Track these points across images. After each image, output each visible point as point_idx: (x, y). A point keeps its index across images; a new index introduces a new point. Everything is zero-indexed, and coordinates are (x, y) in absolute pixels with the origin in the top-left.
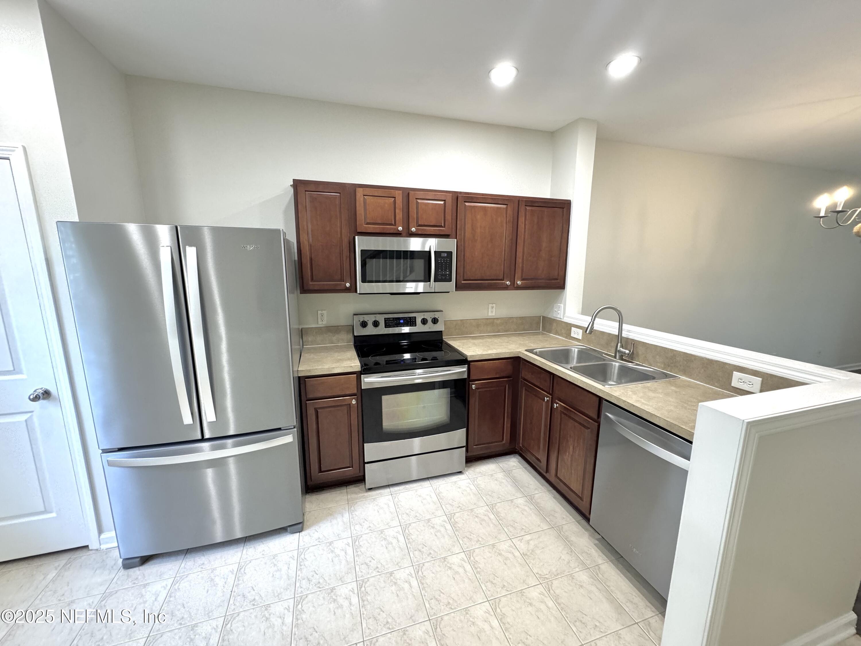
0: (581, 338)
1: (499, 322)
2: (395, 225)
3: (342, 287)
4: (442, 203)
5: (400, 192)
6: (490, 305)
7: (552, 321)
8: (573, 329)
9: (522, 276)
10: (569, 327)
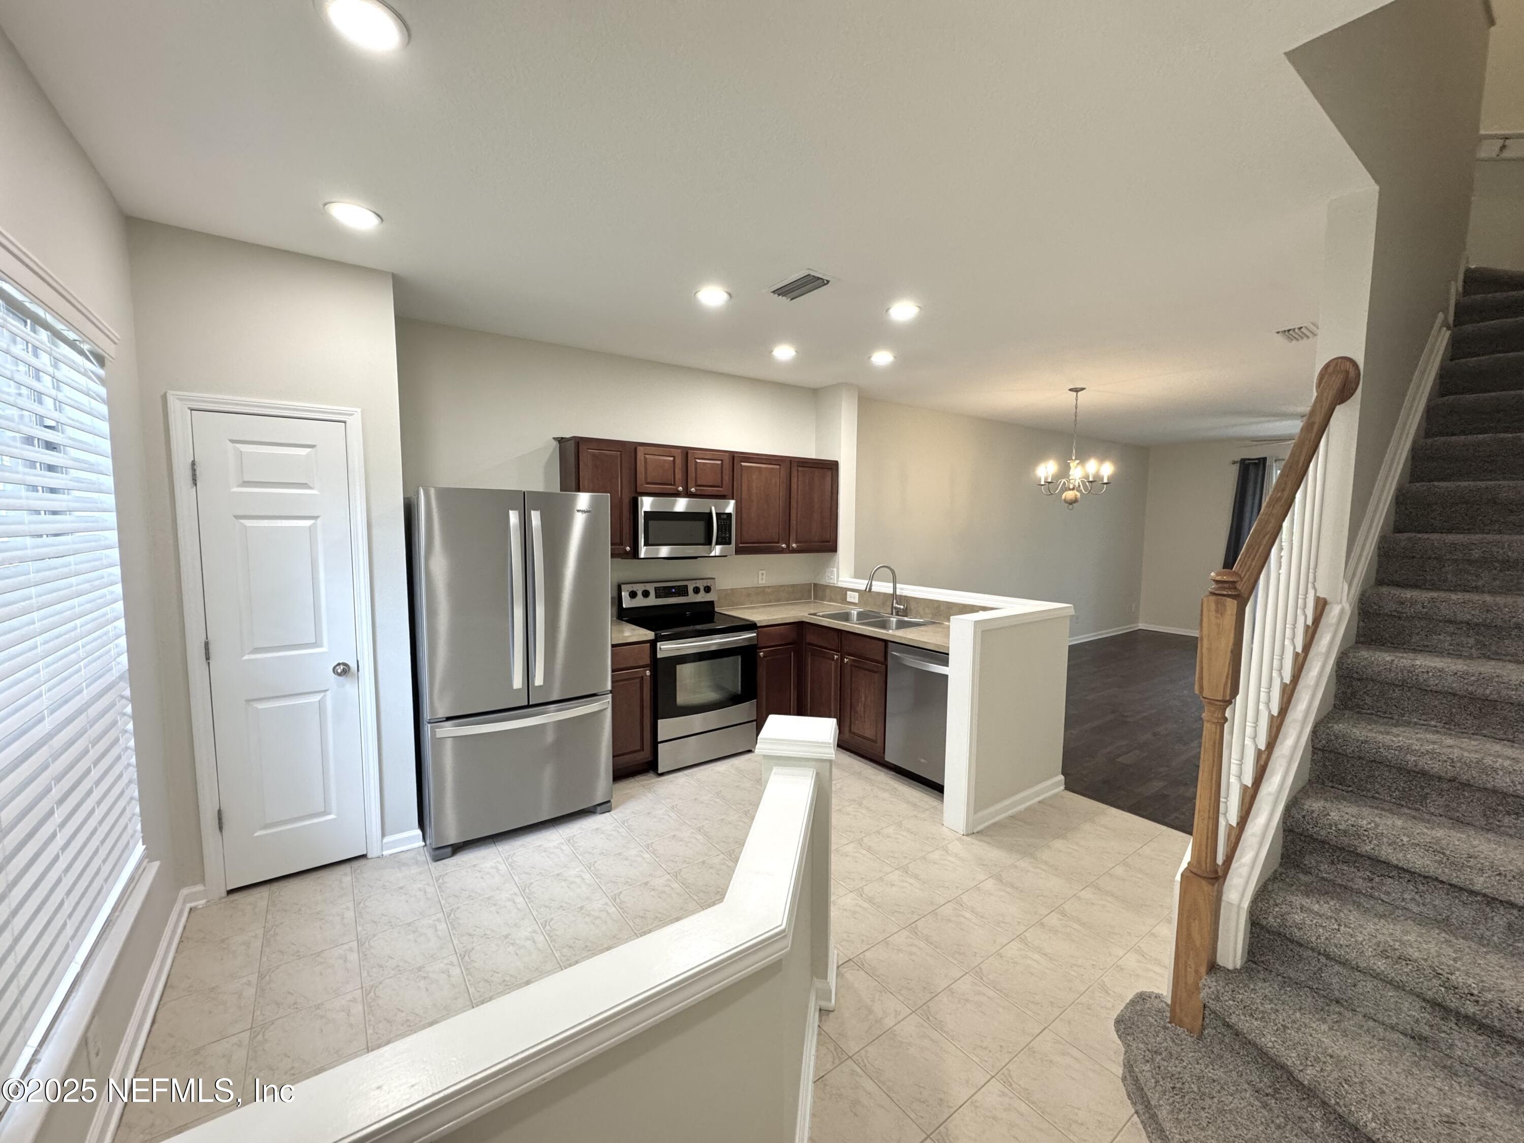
0: (857, 602)
1: (769, 590)
2: (674, 485)
3: (622, 552)
4: (719, 462)
5: (680, 451)
6: (760, 572)
7: (825, 587)
8: (849, 593)
9: (796, 538)
10: (844, 591)
